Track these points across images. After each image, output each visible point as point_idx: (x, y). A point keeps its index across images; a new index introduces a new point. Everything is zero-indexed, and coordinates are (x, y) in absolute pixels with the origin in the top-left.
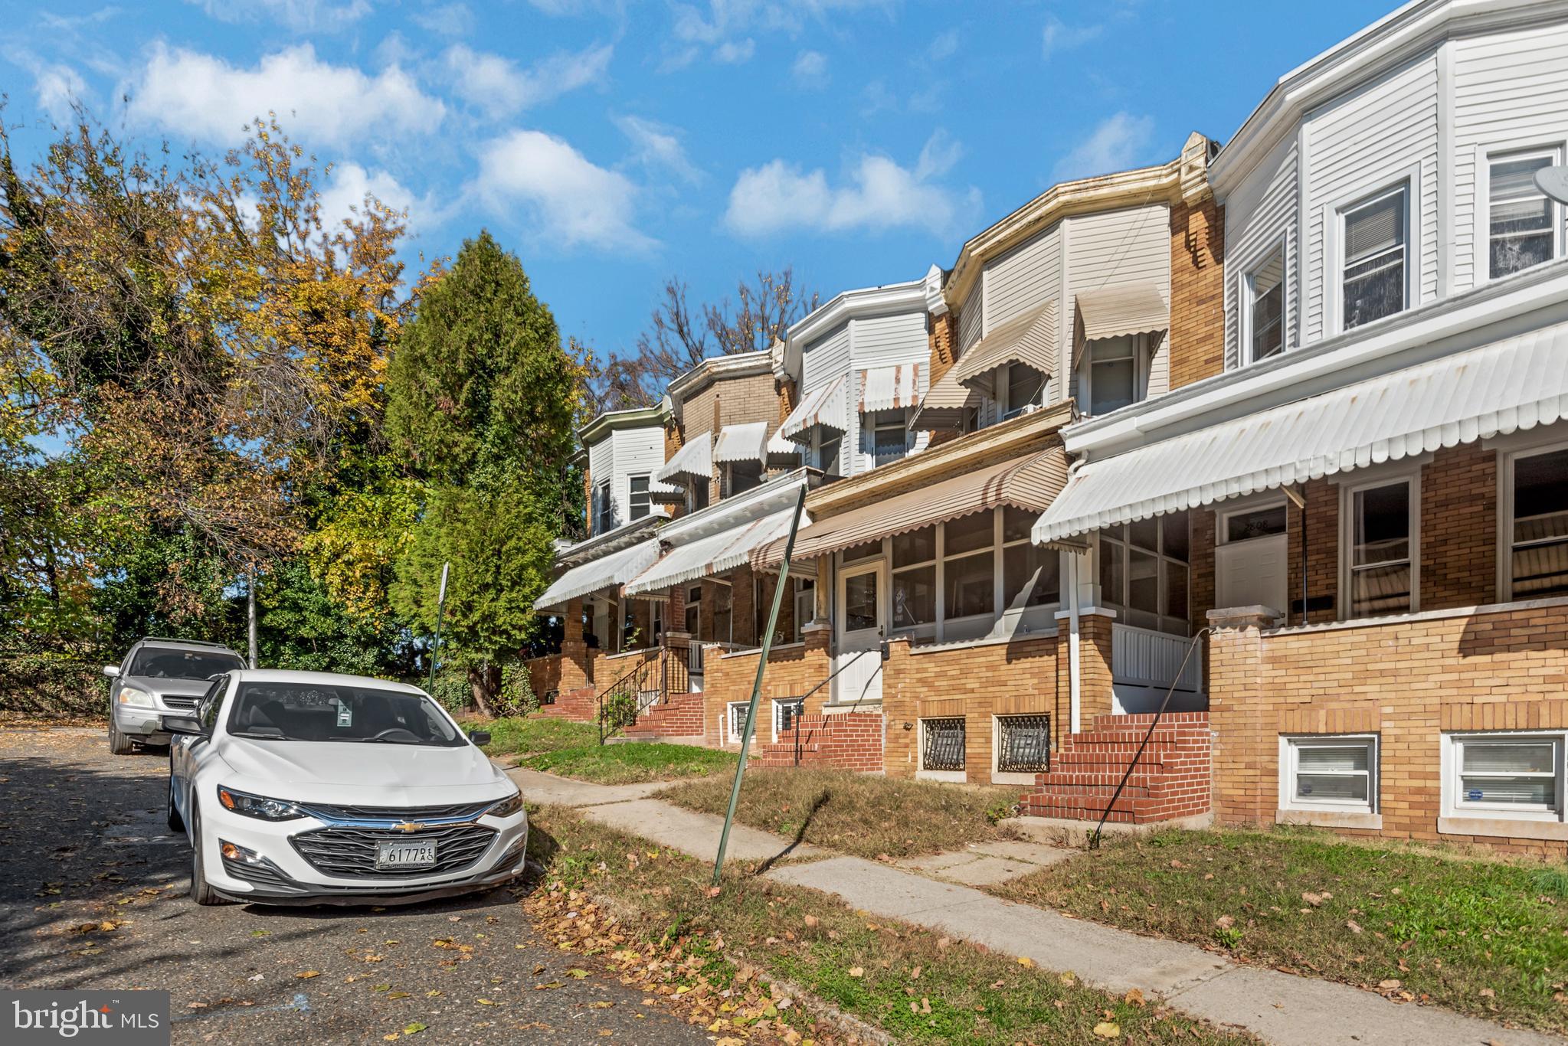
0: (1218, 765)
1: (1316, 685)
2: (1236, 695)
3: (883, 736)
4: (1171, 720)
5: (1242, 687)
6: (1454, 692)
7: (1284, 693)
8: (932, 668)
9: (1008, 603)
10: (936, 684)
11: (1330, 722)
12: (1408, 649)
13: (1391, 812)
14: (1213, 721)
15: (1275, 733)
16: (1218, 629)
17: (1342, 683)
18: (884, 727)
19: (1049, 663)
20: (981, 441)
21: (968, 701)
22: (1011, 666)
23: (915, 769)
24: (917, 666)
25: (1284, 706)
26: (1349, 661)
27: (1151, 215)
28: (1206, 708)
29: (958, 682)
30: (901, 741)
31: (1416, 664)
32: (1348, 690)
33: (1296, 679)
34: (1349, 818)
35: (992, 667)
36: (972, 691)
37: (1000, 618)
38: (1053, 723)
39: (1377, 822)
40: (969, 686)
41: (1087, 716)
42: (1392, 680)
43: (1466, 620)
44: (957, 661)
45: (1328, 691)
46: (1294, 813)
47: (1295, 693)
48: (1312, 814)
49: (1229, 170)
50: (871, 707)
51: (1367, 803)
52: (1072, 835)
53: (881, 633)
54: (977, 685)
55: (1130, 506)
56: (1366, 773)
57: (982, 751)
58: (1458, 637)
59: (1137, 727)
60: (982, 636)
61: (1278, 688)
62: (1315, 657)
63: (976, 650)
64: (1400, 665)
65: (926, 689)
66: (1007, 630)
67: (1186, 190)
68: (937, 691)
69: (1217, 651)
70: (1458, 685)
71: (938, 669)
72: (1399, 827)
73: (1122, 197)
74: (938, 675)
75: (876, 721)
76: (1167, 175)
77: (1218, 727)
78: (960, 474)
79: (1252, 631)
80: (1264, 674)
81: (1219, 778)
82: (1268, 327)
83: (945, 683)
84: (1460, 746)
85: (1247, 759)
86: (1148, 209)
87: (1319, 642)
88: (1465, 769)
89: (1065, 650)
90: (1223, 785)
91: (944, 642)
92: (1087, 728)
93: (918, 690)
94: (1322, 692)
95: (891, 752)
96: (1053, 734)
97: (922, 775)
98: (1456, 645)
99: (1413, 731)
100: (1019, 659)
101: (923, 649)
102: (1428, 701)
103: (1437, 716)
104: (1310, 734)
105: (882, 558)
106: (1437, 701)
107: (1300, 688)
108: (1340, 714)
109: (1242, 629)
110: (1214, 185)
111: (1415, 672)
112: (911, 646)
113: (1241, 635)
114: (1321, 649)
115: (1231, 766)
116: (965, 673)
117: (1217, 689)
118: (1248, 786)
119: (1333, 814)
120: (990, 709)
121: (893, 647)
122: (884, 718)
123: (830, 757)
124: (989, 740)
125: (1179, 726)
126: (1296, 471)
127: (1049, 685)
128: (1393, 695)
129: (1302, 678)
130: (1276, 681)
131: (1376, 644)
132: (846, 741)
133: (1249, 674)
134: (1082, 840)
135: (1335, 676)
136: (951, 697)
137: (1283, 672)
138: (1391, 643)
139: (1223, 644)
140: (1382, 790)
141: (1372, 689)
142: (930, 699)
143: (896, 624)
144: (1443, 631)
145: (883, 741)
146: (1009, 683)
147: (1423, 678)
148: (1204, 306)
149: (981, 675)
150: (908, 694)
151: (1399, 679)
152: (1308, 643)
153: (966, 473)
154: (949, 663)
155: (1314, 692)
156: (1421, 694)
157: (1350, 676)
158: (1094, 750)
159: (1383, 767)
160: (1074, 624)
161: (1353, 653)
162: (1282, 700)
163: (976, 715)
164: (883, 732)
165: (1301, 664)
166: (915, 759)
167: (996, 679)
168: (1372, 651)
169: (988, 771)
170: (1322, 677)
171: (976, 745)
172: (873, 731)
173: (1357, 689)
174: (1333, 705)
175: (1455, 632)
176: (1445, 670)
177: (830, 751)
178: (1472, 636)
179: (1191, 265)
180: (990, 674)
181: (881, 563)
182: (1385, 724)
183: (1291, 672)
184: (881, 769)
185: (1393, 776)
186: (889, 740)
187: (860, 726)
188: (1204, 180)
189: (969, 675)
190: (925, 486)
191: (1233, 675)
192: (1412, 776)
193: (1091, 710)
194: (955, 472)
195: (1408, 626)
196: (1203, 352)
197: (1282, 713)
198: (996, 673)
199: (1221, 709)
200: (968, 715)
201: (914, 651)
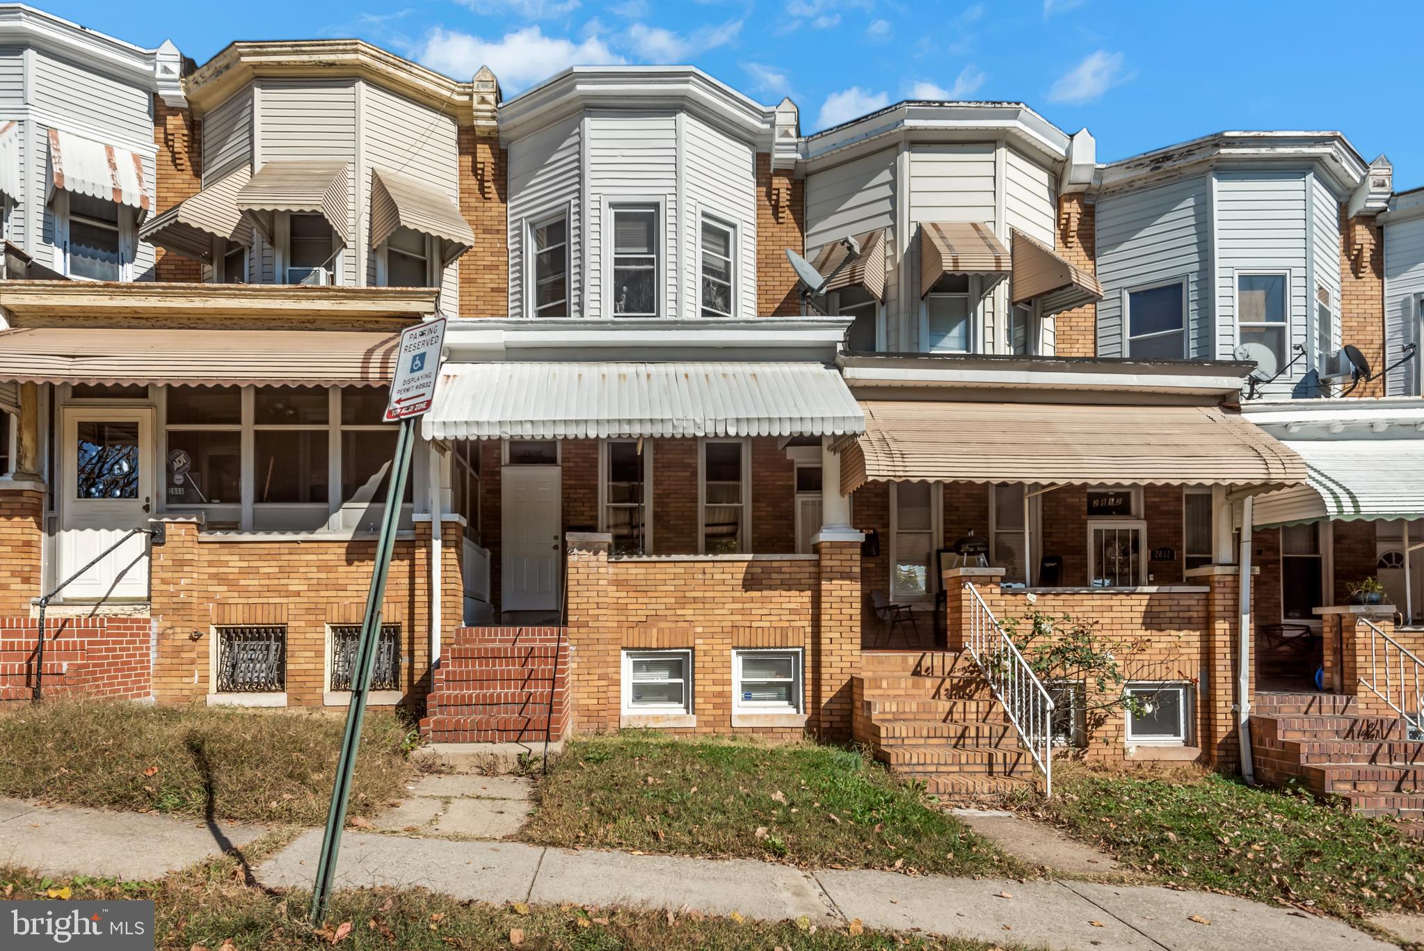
0: (575, 677)
1: (650, 607)
2: (591, 612)
3: (153, 649)
4: (533, 634)
5: (595, 606)
6: (739, 617)
7: (626, 612)
8: (234, 562)
9: (347, 495)
10: (242, 582)
11: (660, 638)
12: (711, 582)
13: (702, 712)
14: (571, 636)
15: (619, 647)
16: (576, 551)
17: (668, 606)
18: (153, 637)
19: (401, 569)
20: (320, 298)
21: (292, 606)
22: (353, 568)
23: (205, 692)
24: (209, 558)
25: (626, 624)
26: (672, 588)
27: (441, 124)
28: (565, 623)
29: (276, 582)
30: (184, 655)
31: (717, 594)
32: (672, 612)
33: (634, 601)
34: (675, 719)
35: (324, 567)
36: (298, 594)
37: (337, 511)
38: (405, 635)
39: (692, 721)
40: (291, 588)
41: (448, 629)
42: (701, 606)
43: (746, 564)
44: (275, 556)
45: (659, 613)
46: (634, 717)
47: (634, 612)
48: (647, 718)
49: (516, 121)
50: (128, 609)
51: (682, 705)
52: (501, 761)
53: (147, 508)
54: (305, 588)
55: (532, 422)
56: (681, 681)
57: (312, 666)
58: (742, 576)
59: (501, 641)
60: (312, 529)
61: (621, 608)
62: (649, 583)
63: (303, 545)
64: (707, 594)
65: (225, 588)
66: (346, 526)
67: (478, 118)
68: (244, 591)
69: (574, 571)
70: (742, 612)
71: (245, 564)
72: (706, 724)
73: (417, 91)
74: (244, 572)
75: (144, 628)
76: (460, 94)
77: (575, 642)
78: (282, 328)
79: (603, 556)
80: (610, 594)
81: (576, 689)
82: (551, 279)
83: (256, 582)
84: (740, 658)
85: (600, 671)
86: (439, 117)
87: (651, 571)
88: (744, 677)
89: (423, 556)
90: (579, 696)
91: (255, 529)
92: (448, 641)
93: (210, 589)
94: (653, 613)
95: (164, 671)
96: (405, 647)
97: (215, 699)
98: (740, 582)
99: (715, 647)
100: (363, 561)
101: (219, 536)
102: (724, 624)
103: (730, 635)
104: (645, 649)
105: (149, 406)
106: (729, 624)
107: (639, 609)
108: (667, 631)
109: (596, 553)
110: (501, 128)
111: (716, 600)
112: (199, 531)
113: (594, 558)
114: (652, 577)
115: (587, 677)
116: (287, 571)
117: (575, 606)
118: (601, 695)
119: (663, 716)
120: (322, 617)
121: (170, 529)
122: (154, 624)
123: (88, 681)
124: (320, 654)
125: (541, 640)
126: (674, 426)
127: (400, 593)
128: (701, 618)
129: (640, 600)
130: (620, 601)
131: (691, 576)
132: (107, 657)
133: (601, 594)
134: (513, 764)
135: (665, 600)
136: (265, 600)
137: (624, 594)
138: (700, 576)
139: (579, 565)
140: (696, 695)
141: (688, 612)
142: (230, 601)
143: (170, 498)
144: (732, 570)
145: (153, 655)
146: (349, 588)
147: (721, 606)
148: (489, 236)
149: (310, 575)
150: (195, 594)
151: (707, 606)
152: (643, 571)
153: (291, 329)
154: (261, 557)
155: (649, 613)
156: (720, 618)
157: (673, 600)
158: (474, 666)
159: (697, 676)
160: (436, 529)
161: (676, 582)
162: (624, 618)
163: (303, 624)
164: (153, 642)
165: (639, 589)
166: (205, 679)
167: (330, 582)
168: (688, 582)
169: (318, 691)
170: (654, 600)
171: (302, 660)
172: (141, 642)
173: (679, 612)
174: (663, 625)
175: (740, 571)
176: (735, 600)
177: (87, 673)
178: (749, 577)
179: (477, 191)
180: (323, 575)
181: (148, 412)
182: (698, 641)
183: (631, 594)
184: (148, 694)
185: (704, 683)
186: (162, 654)
187: (125, 635)
188: (493, 118)
189: (292, 575)
190: (226, 328)
191: (588, 594)
192: (715, 683)
193: (453, 622)
194: (273, 324)
195: (711, 564)
196: (490, 280)
197: (624, 630)
198: (330, 575)
199: (579, 625)
200: (290, 624)
201: (204, 536)
